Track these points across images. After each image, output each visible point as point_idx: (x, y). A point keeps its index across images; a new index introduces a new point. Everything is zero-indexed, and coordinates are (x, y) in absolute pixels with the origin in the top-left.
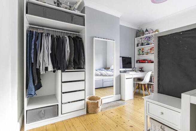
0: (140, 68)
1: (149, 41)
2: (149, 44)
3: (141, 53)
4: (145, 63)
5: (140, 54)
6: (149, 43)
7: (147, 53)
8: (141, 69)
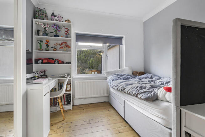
0: (42, 72)
1: (58, 32)
2: (58, 36)
3: (44, 46)
4: (54, 63)
5: (42, 48)
6: (57, 34)
7: (55, 49)
8: (43, 74)
